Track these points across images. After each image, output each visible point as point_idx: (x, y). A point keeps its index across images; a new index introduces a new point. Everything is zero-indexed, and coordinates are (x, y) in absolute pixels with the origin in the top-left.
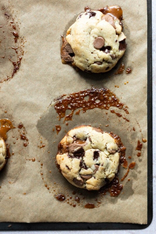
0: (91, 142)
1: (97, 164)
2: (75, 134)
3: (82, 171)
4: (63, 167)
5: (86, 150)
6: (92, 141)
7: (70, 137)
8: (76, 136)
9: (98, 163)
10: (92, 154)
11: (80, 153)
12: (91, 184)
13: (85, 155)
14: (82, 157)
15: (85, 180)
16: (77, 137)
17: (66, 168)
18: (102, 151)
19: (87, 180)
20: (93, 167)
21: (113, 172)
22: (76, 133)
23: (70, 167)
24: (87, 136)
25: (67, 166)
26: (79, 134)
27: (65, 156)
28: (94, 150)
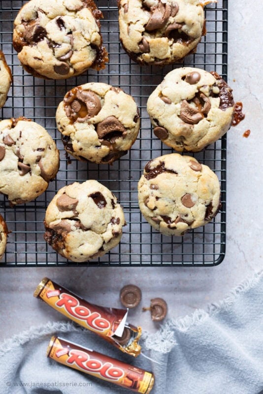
0: (45, 13)
1: (68, 33)
2: (22, 18)
3: (56, 52)
4: (32, 62)
5: (45, 25)
6: (45, 11)
7: (19, 25)
8: (24, 19)
9: (69, 31)
10: (56, 26)
11: (41, 34)
12: (78, 62)
13: (47, 32)
14: (46, 37)
15: (68, 62)
16: (26, 19)
17: (36, 61)
18: (64, 16)
19: (69, 59)
20: (67, 38)
21: (93, 31)
22: (22, 16)
23: (39, 56)
24: (36, 9)
25: (36, 58)
26: (25, 15)
27: (26, 49)
28: (54, 20)
